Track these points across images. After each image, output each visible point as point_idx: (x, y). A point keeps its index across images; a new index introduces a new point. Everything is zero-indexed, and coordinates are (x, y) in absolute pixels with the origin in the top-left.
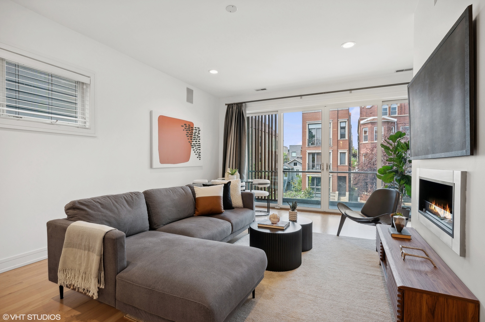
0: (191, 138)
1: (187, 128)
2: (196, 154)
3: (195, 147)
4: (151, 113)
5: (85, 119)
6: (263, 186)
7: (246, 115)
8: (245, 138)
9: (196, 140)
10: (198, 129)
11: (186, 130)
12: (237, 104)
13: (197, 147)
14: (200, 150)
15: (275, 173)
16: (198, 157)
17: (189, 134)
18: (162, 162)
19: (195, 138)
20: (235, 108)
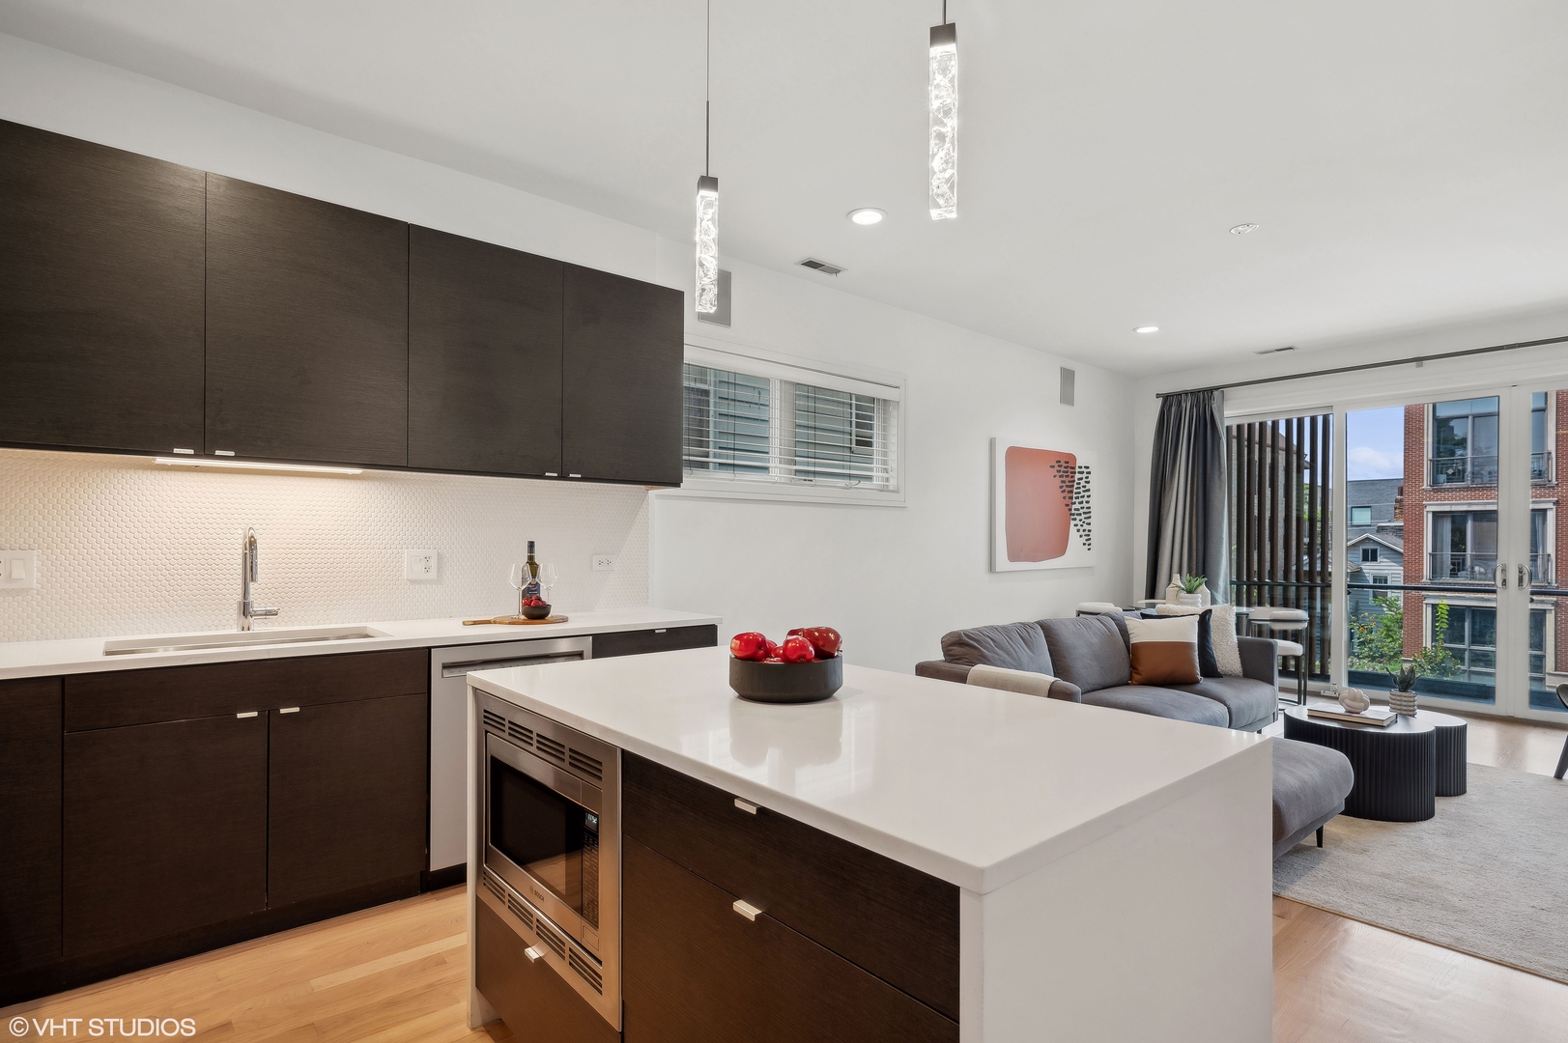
0: (1070, 495)
1: (1062, 469)
2: (1081, 536)
3: (1078, 518)
4: (992, 443)
5: (887, 471)
6: (1290, 627)
7: (1222, 423)
8: (1221, 487)
9: (1080, 500)
10: (1086, 470)
11: (1061, 476)
12: (1194, 393)
13: (1083, 516)
14: (1089, 524)
15: (1322, 591)
16: (1084, 544)
17: (1067, 486)
18: (1014, 556)
19: (1079, 493)
20: (1187, 405)
